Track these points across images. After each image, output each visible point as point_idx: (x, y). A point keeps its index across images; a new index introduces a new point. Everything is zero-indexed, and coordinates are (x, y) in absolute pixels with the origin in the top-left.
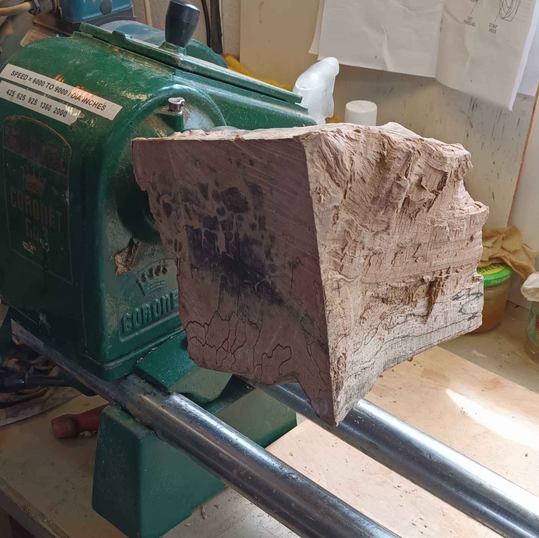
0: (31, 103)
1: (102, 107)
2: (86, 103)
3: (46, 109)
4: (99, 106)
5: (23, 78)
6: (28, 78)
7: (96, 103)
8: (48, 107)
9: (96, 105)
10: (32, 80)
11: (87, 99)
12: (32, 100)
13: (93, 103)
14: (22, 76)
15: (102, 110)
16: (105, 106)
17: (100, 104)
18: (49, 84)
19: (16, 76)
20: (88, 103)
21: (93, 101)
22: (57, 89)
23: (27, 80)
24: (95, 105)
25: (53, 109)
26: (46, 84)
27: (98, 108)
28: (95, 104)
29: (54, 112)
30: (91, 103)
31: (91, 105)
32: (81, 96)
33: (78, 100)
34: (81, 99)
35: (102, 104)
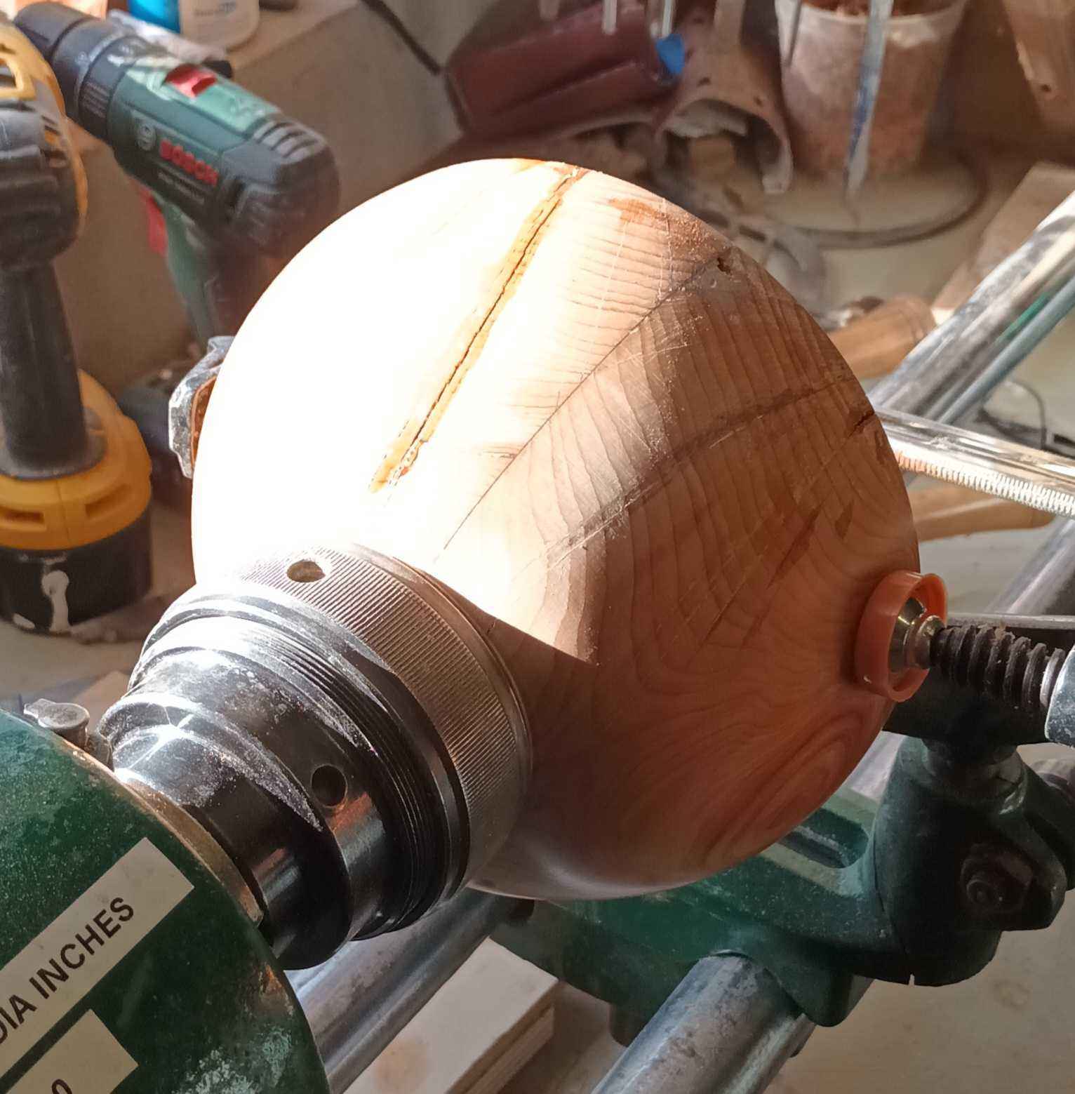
1: (116, 916)
2: (64, 977)
4: (103, 927)
7: (86, 935)
9: (94, 936)
11: (42, 974)
13: (80, 949)
16: (120, 900)
17: (97, 920)
20: (69, 971)
21: (72, 947)
24: (94, 944)
27: (110, 934)
28: (85, 944)
30: (73, 956)
31: (82, 957)
32: (14, 1000)
33: (27, 1014)
34: (32, 996)
35: (104, 912)
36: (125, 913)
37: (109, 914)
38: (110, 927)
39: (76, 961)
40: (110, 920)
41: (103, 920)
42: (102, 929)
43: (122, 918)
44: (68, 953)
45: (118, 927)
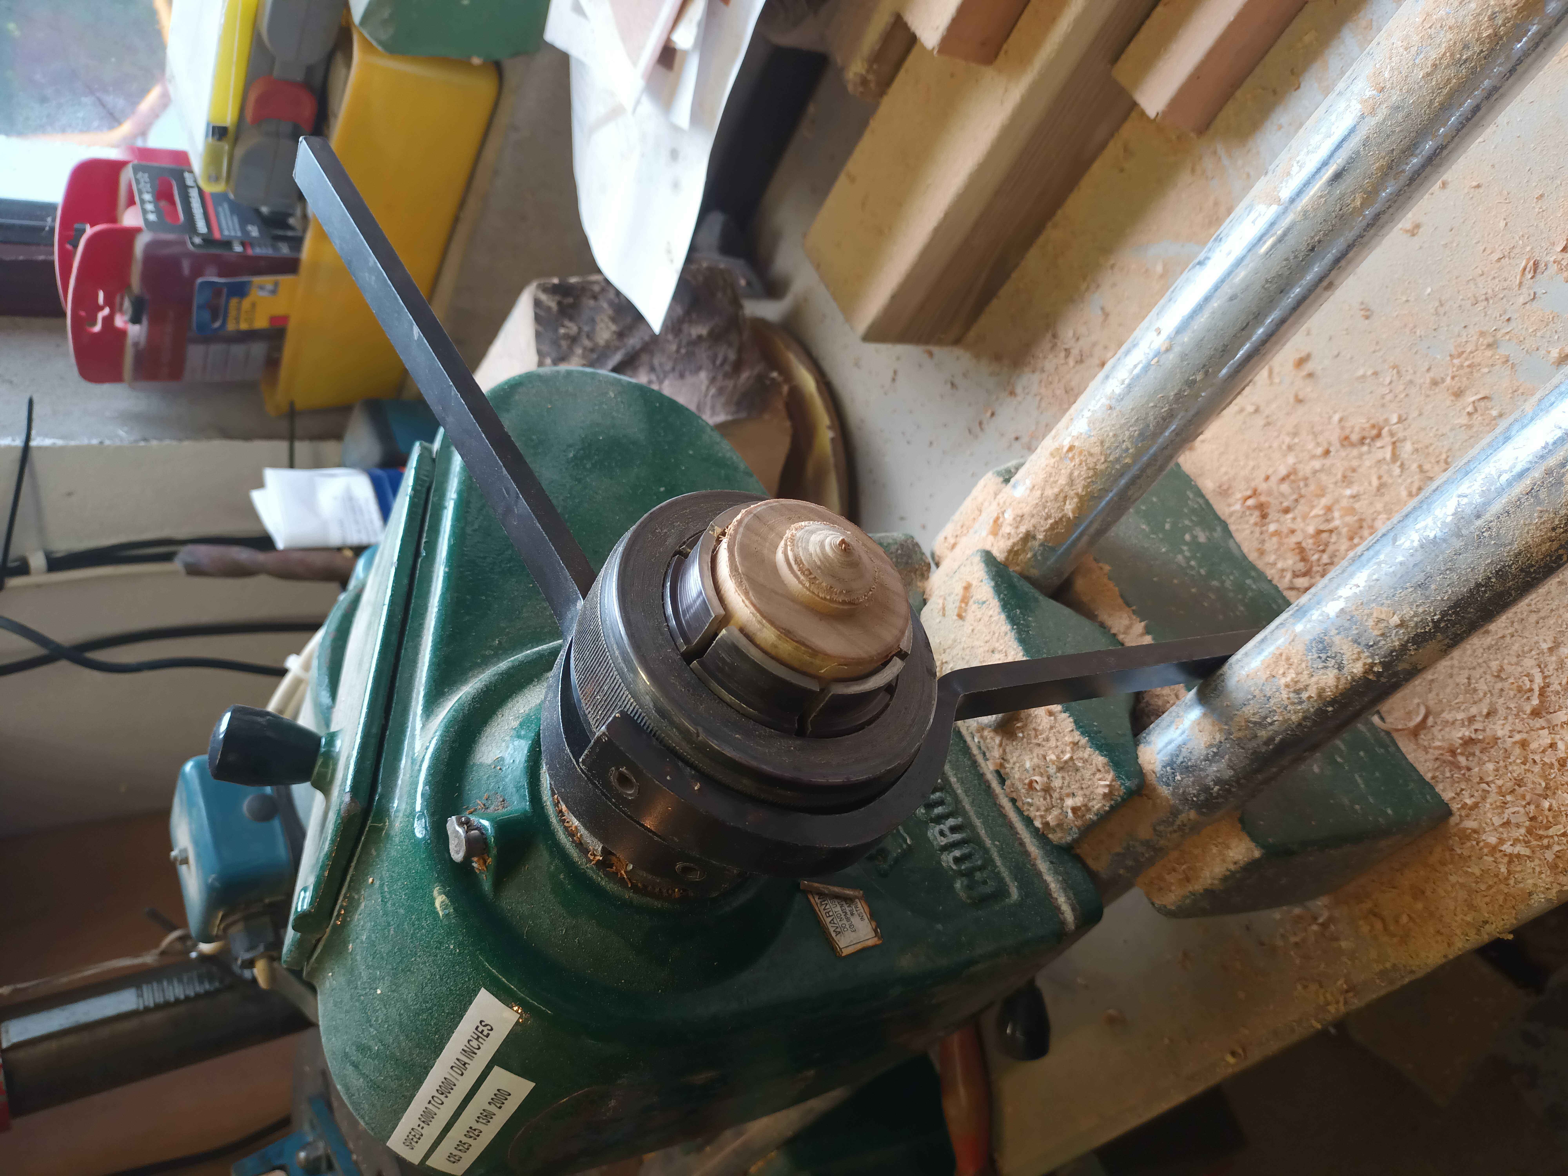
0: (478, 1136)
1: (485, 1029)
2: (475, 1053)
3: (492, 1118)
5: (417, 1136)
6: (418, 1128)
7: (475, 1036)
8: (486, 1114)
9: (479, 1037)
10: (422, 1124)
11: (464, 1050)
12: (471, 1134)
14: (414, 1136)
15: (492, 1029)
16: (482, 1021)
17: (477, 1029)
18: (430, 1102)
19: (413, 1144)
20: (476, 1051)
21: (470, 1040)
22: (442, 1094)
23: (423, 1131)
24: (481, 1040)
25: (493, 1109)
26: (430, 1106)
27: (487, 1036)
28: (477, 1039)
29: (500, 1108)
30: (474, 1044)
31: (478, 1045)
32: (458, 1060)
33: (467, 1065)
34: (464, 1059)
35: (477, 1026)
36: (489, 1027)
37: (482, 1027)
38: (485, 1033)
39: (476, 1046)
40: (483, 1031)
41: (480, 1029)
42: (481, 1034)
43: (490, 1030)
44: (471, 1043)
45: (488, 1034)
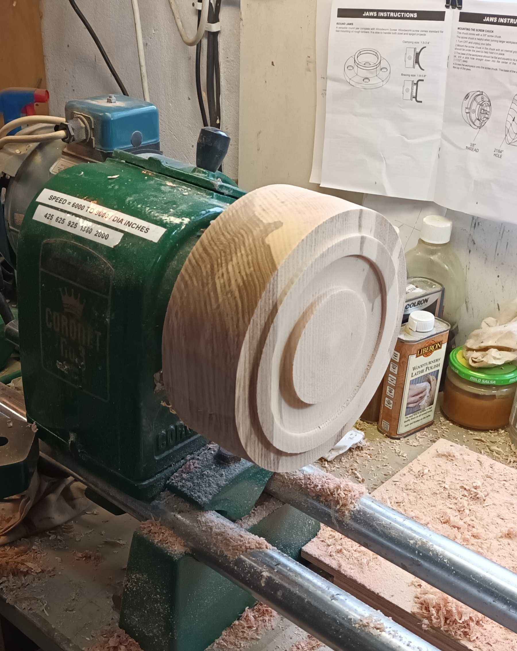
0: (71, 227)
2: (129, 226)
3: (86, 232)
4: (142, 228)
5: (61, 202)
6: (67, 202)
7: (139, 226)
8: (89, 230)
10: (71, 204)
11: (129, 222)
12: (71, 224)
13: (136, 226)
14: (60, 200)
16: (149, 229)
17: (143, 227)
18: (89, 208)
19: (54, 200)
21: (136, 224)
22: (97, 213)
23: (66, 205)
24: (138, 228)
25: (94, 232)
26: (86, 208)
29: (95, 236)
30: (134, 226)
31: (134, 227)
32: (122, 220)
33: (120, 223)
34: (124, 222)
35: (145, 227)
36: (146, 231)
37: (145, 229)
38: (142, 230)
39: (133, 226)
41: (144, 228)
42: (141, 229)
43: (145, 232)
44: (135, 225)
45: (142, 231)
